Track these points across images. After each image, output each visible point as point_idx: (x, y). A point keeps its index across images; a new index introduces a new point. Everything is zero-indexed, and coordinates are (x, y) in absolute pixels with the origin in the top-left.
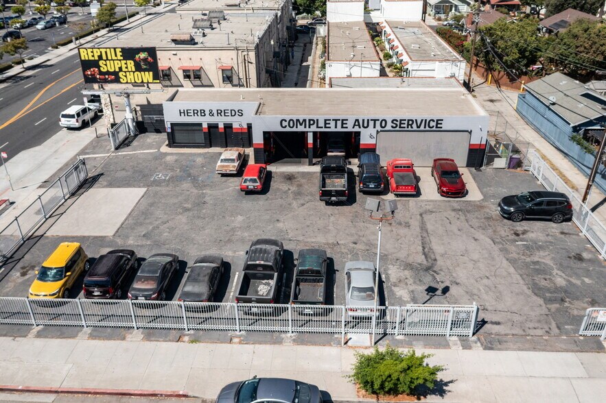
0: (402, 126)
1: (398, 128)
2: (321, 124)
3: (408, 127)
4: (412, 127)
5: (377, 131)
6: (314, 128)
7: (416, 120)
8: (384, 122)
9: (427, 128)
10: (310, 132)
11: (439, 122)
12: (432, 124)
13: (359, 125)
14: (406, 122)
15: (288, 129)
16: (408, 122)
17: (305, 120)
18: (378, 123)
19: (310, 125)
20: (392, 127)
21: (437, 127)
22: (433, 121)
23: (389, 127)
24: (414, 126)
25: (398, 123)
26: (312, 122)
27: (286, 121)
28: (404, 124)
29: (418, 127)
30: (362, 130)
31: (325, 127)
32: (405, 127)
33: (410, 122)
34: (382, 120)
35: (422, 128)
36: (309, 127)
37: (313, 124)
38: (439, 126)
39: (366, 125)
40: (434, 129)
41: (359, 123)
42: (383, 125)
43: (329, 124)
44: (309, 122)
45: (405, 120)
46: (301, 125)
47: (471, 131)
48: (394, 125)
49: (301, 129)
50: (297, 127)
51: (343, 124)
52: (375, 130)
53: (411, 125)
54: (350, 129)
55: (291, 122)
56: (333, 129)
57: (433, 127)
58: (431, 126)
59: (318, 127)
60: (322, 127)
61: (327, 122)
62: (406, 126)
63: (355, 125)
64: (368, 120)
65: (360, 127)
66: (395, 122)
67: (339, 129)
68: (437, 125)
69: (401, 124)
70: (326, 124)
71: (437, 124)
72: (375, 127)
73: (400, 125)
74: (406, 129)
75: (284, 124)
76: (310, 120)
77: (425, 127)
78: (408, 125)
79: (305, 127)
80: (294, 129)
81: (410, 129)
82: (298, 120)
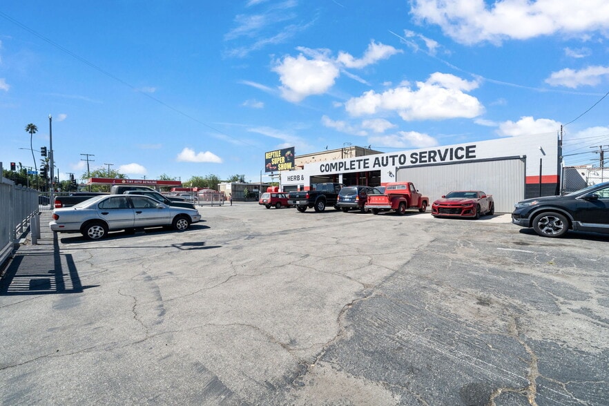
0: (423, 159)
1: (418, 163)
2: (348, 166)
3: (430, 161)
4: (434, 160)
5: (396, 168)
6: (343, 171)
7: (439, 151)
8: (402, 158)
9: (455, 160)
10: (341, 174)
11: (470, 149)
12: (460, 153)
13: (379, 164)
14: (427, 155)
16: (430, 155)
17: (336, 164)
18: (397, 159)
19: (340, 167)
20: (412, 162)
21: (468, 157)
22: (462, 149)
23: (408, 163)
24: (438, 158)
25: (418, 157)
26: (341, 165)
27: (324, 166)
28: (425, 157)
29: (443, 159)
30: (382, 168)
31: (352, 169)
32: (426, 161)
33: (432, 154)
34: (401, 156)
35: (448, 159)
36: (340, 170)
37: (342, 167)
38: (470, 154)
39: (385, 163)
40: (464, 159)
41: (378, 161)
42: (402, 161)
43: (354, 165)
45: (426, 152)
46: (334, 168)
47: (525, 157)
48: (414, 160)
49: (334, 172)
50: (331, 171)
51: (365, 163)
52: (395, 167)
53: (433, 158)
54: (371, 169)
55: (327, 166)
56: (357, 170)
57: (462, 157)
58: (459, 155)
59: (345, 169)
60: (348, 169)
61: (353, 163)
62: (427, 159)
63: (375, 164)
64: (387, 157)
65: (380, 166)
66: (414, 156)
67: (362, 170)
68: (467, 154)
69: (421, 157)
70: (351, 165)
71: (468, 152)
72: (393, 164)
73: (420, 159)
74: (428, 163)
75: (323, 169)
76: (340, 163)
77: (451, 158)
78: (430, 158)
79: (336, 170)
80: (329, 173)
81: (432, 162)
82: (332, 164)
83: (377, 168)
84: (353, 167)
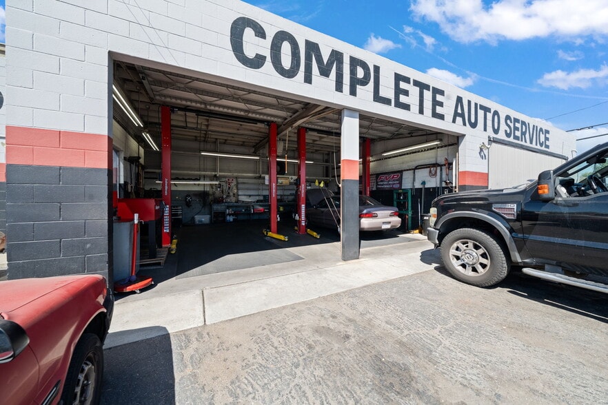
1: (512, 138)
5: (489, 138)
6: (364, 100)
7: (529, 126)
8: (496, 118)
9: (539, 146)
10: (352, 110)
12: (542, 138)
13: (463, 116)
14: (520, 126)
15: (266, 78)
16: (522, 128)
18: (490, 119)
19: (355, 82)
20: (506, 133)
21: (545, 146)
22: (542, 131)
23: (502, 134)
24: (528, 136)
25: (512, 126)
26: (360, 73)
27: (260, 33)
28: (518, 129)
30: (467, 132)
31: (399, 105)
34: (494, 114)
35: (534, 144)
36: (353, 92)
37: (364, 82)
39: (472, 119)
40: (544, 149)
41: (462, 108)
42: (496, 126)
43: (406, 93)
44: (353, 72)
45: (519, 122)
46: (325, 72)
48: (509, 131)
49: (322, 90)
50: (308, 80)
52: (486, 134)
53: (525, 135)
55: (286, 47)
57: (542, 144)
58: (541, 141)
59: (377, 98)
61: (403, 85)
62: (520, 134)
63: (456, 113)
64: (476, 105)
66: (509, 122)
67: (428, 118)
69: (515, 127)
70: (399, 91)
71: (545, 138)
72: (485, 130)
73: (514, 133)
74: (521, 142)
75: (253, 45)
77: (537, 144)
79: (339, 87)
80: (295, 87)
81: (524, 143)
83: (457, 128)
84: (403, 99)
